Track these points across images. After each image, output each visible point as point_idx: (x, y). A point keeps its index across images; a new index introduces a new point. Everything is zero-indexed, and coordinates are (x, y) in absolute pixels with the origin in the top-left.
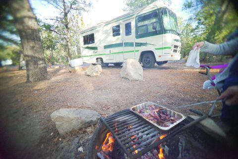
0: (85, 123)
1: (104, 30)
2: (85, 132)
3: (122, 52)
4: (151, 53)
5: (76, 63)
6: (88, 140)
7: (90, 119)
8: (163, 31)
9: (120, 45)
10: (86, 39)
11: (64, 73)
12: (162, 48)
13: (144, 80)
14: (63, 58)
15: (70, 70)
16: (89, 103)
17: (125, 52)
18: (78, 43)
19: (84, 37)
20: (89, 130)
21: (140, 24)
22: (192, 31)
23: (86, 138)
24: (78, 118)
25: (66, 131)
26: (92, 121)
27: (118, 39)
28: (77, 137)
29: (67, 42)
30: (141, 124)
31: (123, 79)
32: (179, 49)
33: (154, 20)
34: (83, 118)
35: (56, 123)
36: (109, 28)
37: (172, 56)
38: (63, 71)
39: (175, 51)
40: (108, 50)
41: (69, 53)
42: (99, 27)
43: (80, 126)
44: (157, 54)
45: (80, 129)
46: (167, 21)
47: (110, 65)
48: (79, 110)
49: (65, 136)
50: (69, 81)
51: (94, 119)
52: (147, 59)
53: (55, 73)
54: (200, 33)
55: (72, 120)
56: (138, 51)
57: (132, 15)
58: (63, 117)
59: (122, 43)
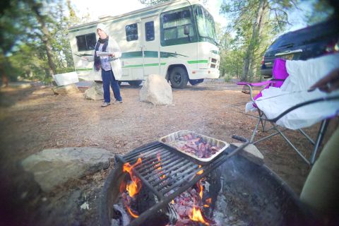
0: (91, 168)
2: (90, 181)
3: (142, 65)
4: (182, 67)
5: (67, 80)
6: (96, 192)
7: (99, 161)
8: (197, 38)
9: (139, 54)
10: (82, 41)
11: (44, 95)
12: (197, 62)
13: (174, 105)
14: (37, 70)
15: (55, 90)
16: (94, 139)
17: (146, 65)
18: (68, 46)
19: (77, 37)
20: (97, 177)
21: (167, 25)
22: (232, 42)
23: (93, 189)
24: (78, 160)
25: (56, 183)
27: (135, 45)
28: (78, 189)
29: (45, 42)
30: (175, 158)
31: (144, 104)
32: (217, 64)
33: (185, 22)
34: (87, 161)
35: (36, 174)
37: (209, 72)
38: (41, 92)
39: (213, 66)
41: (50, 62)
43: (81, 173)
44: (190, 68)
45: (83, 177)
46: (202, 23)
47: (122, 84)
48: (79, 149)
49: (55, 192)
50: (55, 107)
51: (105, 160)
52: (177, 75)
53: (24, 95)
54: (240, 46)
55: (68, 165)
56: (164, 64)
57: (155, 11)
58: (51, 162)
59: (142, 52)
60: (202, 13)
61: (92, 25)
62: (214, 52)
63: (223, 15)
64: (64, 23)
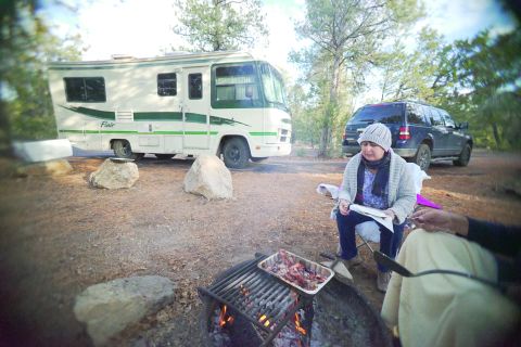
1: (137, 76)
3: (181, 133)
4: (242, 139)
8: (263, 102)
9: (176, 116)
10: (74, 88)
12: (262, 134)
17: (186, 133)
19: (67, 80)
21: (221, 81)
27: (171, 103)
32: (289, 135)
33: (248, 80)
35: (90, 323)
37: (279, 148)
39: (283, 139)
40: (145, 124)
42: (121, 67)
44: (253, 142)
46: (269, 84)
47: (147, 156)
52: (233, 149)
56: (216, 133)
57: (204, 61)
59: (181, 114)
60: (268, 72)
61: (98, 66)
62: (285, 121)
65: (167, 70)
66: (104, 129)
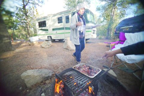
0: (45, 78)
1: (53, 19)
2: (45, 84)
3: (64, 33)
5: (34, 39)
6: (47, 88)
7: (48, 75)
8: (87, 22)
9: (62, 29)
11: (25, 46)
14: (23, 35)
15: (30, 44)
16: (45, 65)
17: (66, 33)
18: (35, 26)
19: (39, 23)
20: (47, 82)
22: (102, 22)
23: (46, 87)
24: (40, 75)
25: (32, 84)
26: (49, 76)
27: (61, 25)
28: (40, 87)
29: (27, 25)
31: (65, 50)
34: (44, 75)
35: (25, 80)
36: (56, 18)
37: (92, 36)
38: (24, 44)
40: (55, 31)
41: (28, 32)
42: (49, 17)
43: (41, 80)
45: (42, 82)
46: (89, 16)
47: (56, 40)
48: (40, 70)
49: (31, 88)
50: (30, 51)
51: (51, 75)
53: (18, 45)
54: (105, 24)
55: (36, 77)
57: (69, 12)
58: (30, 76)
59: (64, 28)
60: (88, 12)
61: (45, 18)
63: (97, 11)
64: (34, 17)
65: (59, 16)
66: (46, 34)
